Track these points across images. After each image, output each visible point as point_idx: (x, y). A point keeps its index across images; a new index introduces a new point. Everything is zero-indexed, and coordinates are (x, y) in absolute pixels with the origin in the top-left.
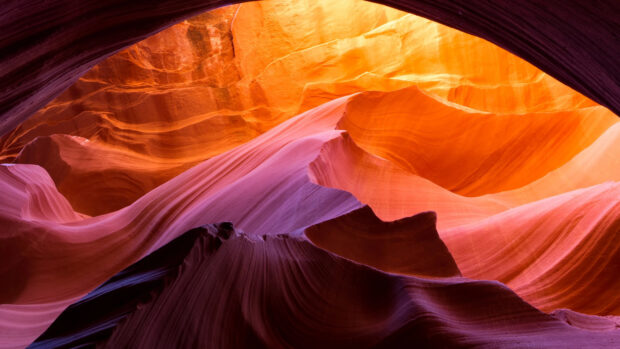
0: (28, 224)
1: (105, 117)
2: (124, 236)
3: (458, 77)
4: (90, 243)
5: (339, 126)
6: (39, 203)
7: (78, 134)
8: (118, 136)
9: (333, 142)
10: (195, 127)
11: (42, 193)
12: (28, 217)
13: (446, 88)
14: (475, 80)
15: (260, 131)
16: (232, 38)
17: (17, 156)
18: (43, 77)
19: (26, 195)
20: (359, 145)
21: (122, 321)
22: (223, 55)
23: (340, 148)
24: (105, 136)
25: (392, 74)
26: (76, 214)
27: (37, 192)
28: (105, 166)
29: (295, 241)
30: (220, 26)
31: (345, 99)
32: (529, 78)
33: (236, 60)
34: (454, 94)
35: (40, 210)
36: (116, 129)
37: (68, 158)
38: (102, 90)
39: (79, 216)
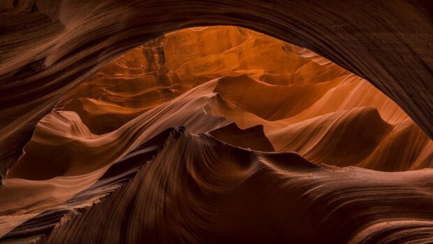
0: (70, 139)
1: (104, 90)
2: (116, 143)
3: (263, 71)
4: (100, 147)
5: (214, 92)
6: (74, 129)
7: (91, 98)
8: (110, 98)
9: (213, 98)
10: (147, 93)
11: (76, 125)
12: (69, 136)
13: (259, 75)
14: (270, 72)
15: (177, 95)
16: (163, 54)
17: (61, 108)
18: (99, 60)
19: (68, 125)
20: (223, 99)
21: (140, 169)
22: (160, 62)
23: (216, 101)
24: (105, 99)
25: (235, 70)
26: (92, 135)
27: (73, 124)
28: (104, 113)
29: (206, 136)
30: (159, 49)
31: (217, 80)
32: (292, 71)
33: (165, 64)
34: (262, 78)
35: (75, 132)
36: (110, 95)
37: (87, 108)
38: (103, 78)
39: (93, 136)
